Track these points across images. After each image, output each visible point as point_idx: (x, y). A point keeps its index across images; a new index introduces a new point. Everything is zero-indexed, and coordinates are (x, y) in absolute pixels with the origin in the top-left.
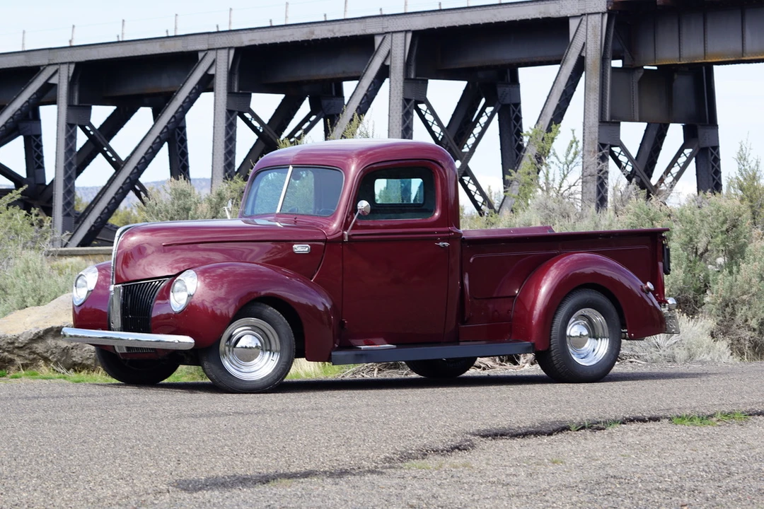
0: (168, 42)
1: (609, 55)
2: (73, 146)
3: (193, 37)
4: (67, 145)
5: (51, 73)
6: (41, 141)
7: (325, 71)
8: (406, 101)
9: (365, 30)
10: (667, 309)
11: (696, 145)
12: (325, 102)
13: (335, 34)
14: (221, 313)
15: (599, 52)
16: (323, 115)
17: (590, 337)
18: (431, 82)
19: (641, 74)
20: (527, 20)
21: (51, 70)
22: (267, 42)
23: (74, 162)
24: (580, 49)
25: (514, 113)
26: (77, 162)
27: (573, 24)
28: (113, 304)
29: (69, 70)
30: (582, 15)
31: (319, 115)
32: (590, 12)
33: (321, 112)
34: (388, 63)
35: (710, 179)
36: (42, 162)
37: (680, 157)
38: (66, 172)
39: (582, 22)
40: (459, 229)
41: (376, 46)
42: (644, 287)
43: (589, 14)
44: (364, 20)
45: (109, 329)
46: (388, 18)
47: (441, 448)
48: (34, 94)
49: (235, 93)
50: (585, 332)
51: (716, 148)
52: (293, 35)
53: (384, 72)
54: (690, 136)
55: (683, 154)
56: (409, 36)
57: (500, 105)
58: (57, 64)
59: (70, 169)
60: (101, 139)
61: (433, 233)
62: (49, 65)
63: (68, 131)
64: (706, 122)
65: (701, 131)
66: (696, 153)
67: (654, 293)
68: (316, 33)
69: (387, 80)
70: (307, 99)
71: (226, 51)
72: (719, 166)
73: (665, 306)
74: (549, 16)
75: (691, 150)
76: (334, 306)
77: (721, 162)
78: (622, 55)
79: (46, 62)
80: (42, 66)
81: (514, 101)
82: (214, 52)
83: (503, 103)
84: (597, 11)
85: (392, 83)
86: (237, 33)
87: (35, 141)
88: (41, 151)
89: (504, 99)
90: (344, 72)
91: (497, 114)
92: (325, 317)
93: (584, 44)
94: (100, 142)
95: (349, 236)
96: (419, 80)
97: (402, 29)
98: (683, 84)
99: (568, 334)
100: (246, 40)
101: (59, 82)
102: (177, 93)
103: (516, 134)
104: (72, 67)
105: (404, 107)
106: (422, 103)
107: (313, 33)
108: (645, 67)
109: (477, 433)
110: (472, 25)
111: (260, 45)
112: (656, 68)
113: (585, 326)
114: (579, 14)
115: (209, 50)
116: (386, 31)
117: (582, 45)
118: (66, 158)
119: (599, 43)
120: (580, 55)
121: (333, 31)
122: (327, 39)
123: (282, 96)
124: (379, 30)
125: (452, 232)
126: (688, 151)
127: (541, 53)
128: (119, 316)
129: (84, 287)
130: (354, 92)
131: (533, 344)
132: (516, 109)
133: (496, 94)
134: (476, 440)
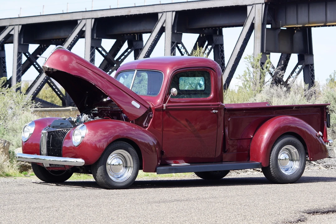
0: (64, 15)
1: (265, 22)
2: (20, 62)
3: (76, 13)
4: (18, 62)
5: (11, 29)
6: (5, 60)
7: (135, 29)
8: (173, 43)
9: (154, 11)
10: (329, 145)
11: (304, 64)
12: (134, 43)
13: (140, 12)
14: (100, 146)
15: (261, 21)
16: (134, 49)
17: (290, 160)
18: (184, 34)
19: (279, 31)
20: (228, 7)
21: (10, 28)
22: (109, 16)
23: (21, 69)
24: (252, 20)
25: (220, 49)
26: (22, 69)
27: (249, 8)
28: (42, 141)
29: (19, 28)
30: (253, 4)
31: (132, 49)
32: (256, 3)
33: (133, 48)
34: (164, 26)
35: (310, 79)
36: (6, 70)
37: (296, 69)
38: (17, 74)
39: (253, 7)
40: (223, 103)
41: (159, 18)
42: (318, 134)
43: (256, 4)
44: (153, 6)
45: (41, 154)
46: (165, 5)
47: (293, 221)
48: (3, 39)
49: (94, 39)
50: (288, 157)
51: (312, 65)
52: (121, 12)
53: (163, 30)
54: (301, 59)
55: (298, 68)
56: (174, 13)
57: (214, 45)
58: (13, 25)
59: (19, 73)
60: (33, 59)
61: (209, 105)
62: (10, 26)
63: (18, 56)
64: (308, 53)
65: (306, 57)
66: (304, 67)
67: (322, 137)
68: (132, 12)
69: (164, 33)
70: (126, 42)
71: (91, 20)
72: (314, 73)
73: (327, 143)
74: (238, 4)
75: (301, 66)
76: (158, 143)
77: (315, 71)
78: (271, 22)
79: (8, 24)
80: (7, 26)
81: (221, 43)
82: (85, 20)
83: (216, 44)
84: (260, 3)
85: (166, 34)
86: (96, 11)
87: (2, 60)
88: (5, 65)
89: (216, 42)
90: (144, 30)
91: (213, 49)
92: (154, 149)
93: (254, 17)
94: (32, 61)
95: (166, 107)
96: (178, 33)
97: (171, 10)
98: (298, 36)
99: (279, 158)
100: (100, 15)
101: (14, 33)
102: (68, 39)
103: (221, 58)
104: (20, 27)
105: (172, 45)
106: (179, 44)
107: (130, 12)
108: (281, 28)
109: (305, 212)
110: (203, 9)
111: (106, 17)
112: (286, 28)
113: (287, 154)
114: (252, 4)
115: (83, 19)
116: (163, 11)
117: (253, 18)
118: (18, 68)
119: (261, 17)
120: (252, 22)
121: (139, 11)
122: (137, 15)
123: (115, 40)
124: (160, 11)
125: (220, 105)
126: (300, 66)
127: (233, 21)
128: (46, 148)
129: (27, 132)
130: (149, 39)
131: (261, 163)
132: (222, 46)
133: (213, 40)
134: (306, 215)
